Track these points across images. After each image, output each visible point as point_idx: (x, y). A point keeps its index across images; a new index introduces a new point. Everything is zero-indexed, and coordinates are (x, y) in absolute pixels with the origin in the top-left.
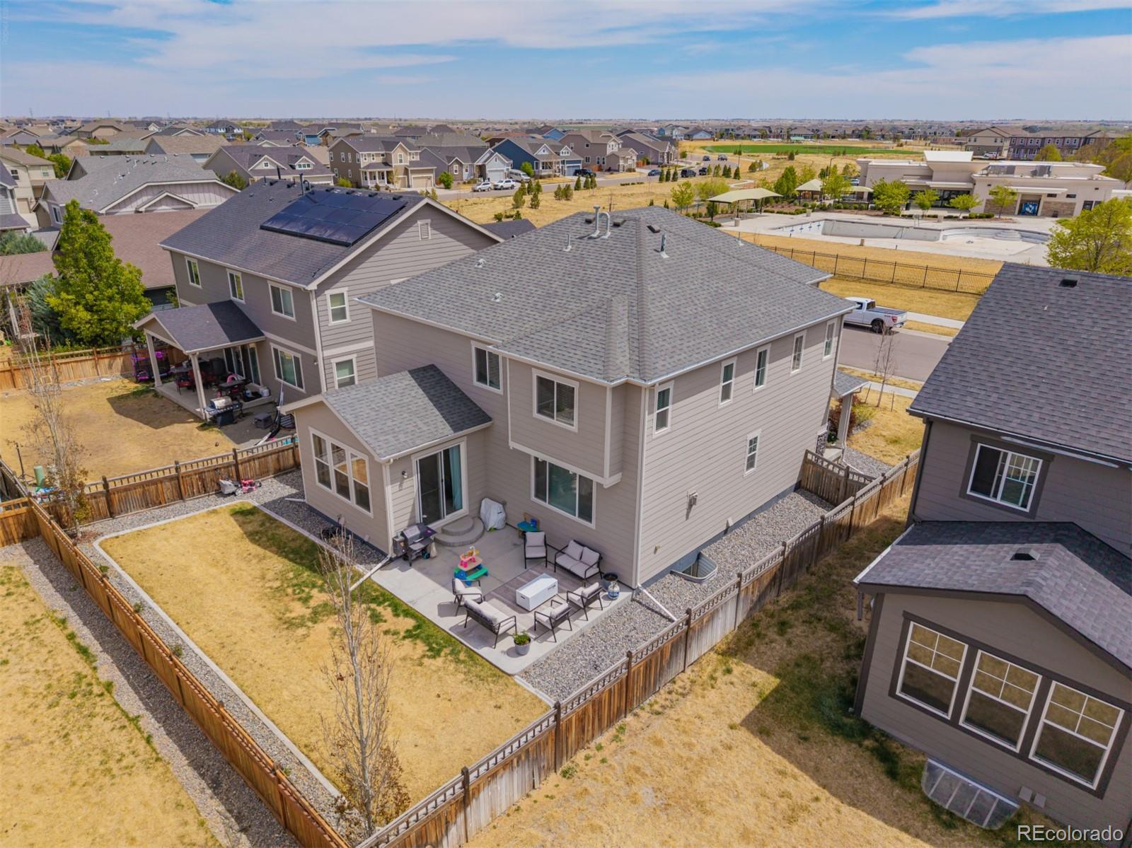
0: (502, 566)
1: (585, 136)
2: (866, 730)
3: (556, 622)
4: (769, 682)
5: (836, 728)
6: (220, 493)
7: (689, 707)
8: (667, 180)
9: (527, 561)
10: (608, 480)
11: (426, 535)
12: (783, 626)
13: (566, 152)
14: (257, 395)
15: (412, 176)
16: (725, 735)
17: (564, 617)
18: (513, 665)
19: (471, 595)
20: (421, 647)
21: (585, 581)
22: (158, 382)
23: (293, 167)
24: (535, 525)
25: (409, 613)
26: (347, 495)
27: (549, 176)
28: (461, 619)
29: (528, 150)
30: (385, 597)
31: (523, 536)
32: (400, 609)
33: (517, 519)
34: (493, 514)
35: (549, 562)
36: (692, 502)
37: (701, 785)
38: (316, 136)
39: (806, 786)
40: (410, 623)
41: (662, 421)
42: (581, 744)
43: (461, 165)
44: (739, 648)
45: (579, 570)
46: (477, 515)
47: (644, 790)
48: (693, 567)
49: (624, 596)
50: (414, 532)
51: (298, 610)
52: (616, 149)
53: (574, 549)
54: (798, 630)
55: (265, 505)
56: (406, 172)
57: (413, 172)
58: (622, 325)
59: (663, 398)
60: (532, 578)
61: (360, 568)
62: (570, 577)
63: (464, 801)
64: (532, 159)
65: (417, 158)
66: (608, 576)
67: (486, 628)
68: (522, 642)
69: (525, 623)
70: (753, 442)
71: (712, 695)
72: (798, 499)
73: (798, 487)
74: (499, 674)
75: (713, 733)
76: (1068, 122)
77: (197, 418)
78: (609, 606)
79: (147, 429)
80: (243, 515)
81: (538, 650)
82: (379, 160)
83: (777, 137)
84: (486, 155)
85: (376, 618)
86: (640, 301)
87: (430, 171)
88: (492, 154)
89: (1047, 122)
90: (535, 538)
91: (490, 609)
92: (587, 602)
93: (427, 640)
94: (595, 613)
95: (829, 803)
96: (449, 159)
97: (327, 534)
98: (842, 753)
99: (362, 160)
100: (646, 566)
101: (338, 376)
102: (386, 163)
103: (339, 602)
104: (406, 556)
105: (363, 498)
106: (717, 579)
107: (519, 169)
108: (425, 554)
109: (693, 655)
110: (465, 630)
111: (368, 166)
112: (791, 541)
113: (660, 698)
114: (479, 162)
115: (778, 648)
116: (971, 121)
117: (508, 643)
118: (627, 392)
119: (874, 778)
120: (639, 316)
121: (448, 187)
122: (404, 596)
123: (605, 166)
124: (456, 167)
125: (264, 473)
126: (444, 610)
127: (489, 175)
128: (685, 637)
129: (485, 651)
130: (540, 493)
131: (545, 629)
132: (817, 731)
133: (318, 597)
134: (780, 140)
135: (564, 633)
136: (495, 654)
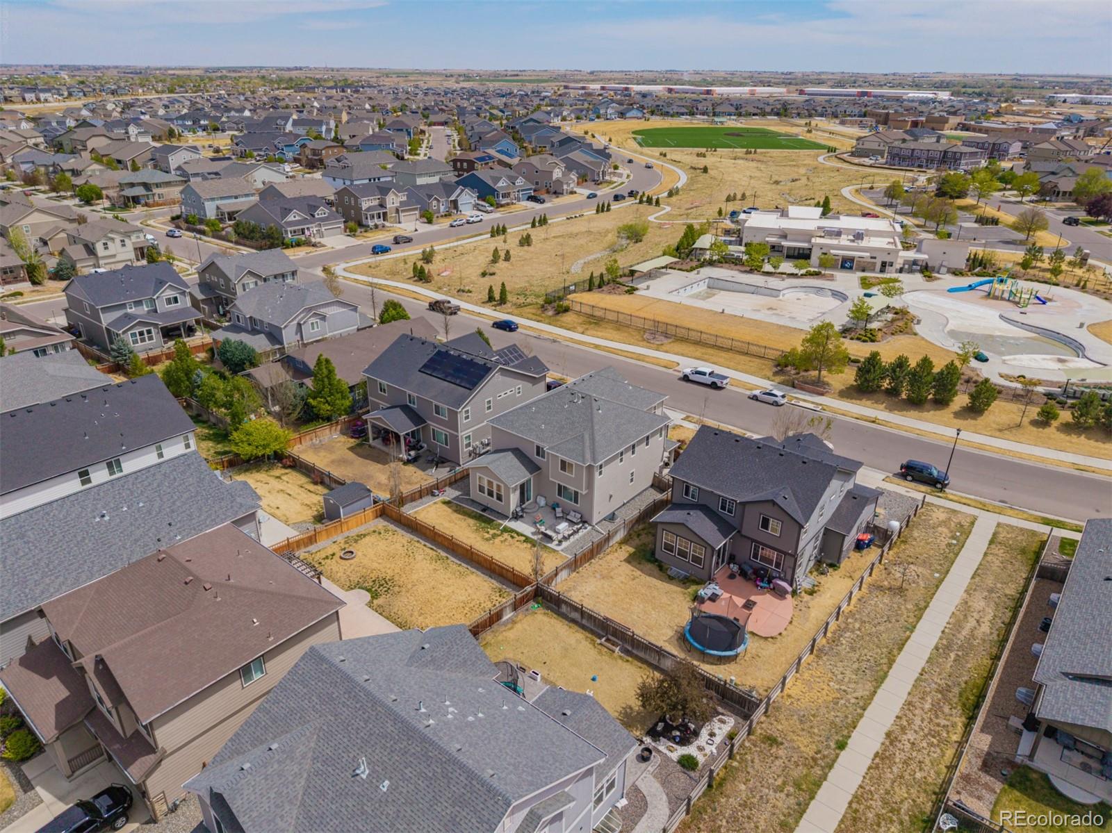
0: (549, 519)
1: (534, 163)
2: (656, 560)
3: (570, 536)
4: (632, 550)
5: (649, 561)
6: (433, 495)
7: (609, 557)
8: (603, 211)
9: (557, 518)
10: (584, 493)
11: (522, 510)
12: (639, 536)
13: (520, 182)
14: (422, 447)
15: (402, 214)
16: (619, 563)
17: (572, 534)
18: (558, 548)
19: (543, 529)
20: (529, 545)
21: (577, 524)
22: (371, 441)
23: (313, 216)
24: (558, 505)
25: (522, 535)
26: (492, 496)
27: (508, 204)
28: (540, 536)
29: (490, 183)
30: (512, 531)
31: (554, 509)
32: (518, 534)
33: (551, 503)
34: (542, 502)
35: (564, 518)
36: (611, 496)
37: (612, 574)
38: (292, 145)
39: (639, 573)
40: (524, 538)
41: (600, 473)
42: (581, 566)
43: (438, 201)
44: (624, 542)
45: (575, 520)
46: (536, 502)
47: (598, 575)
48: (612, 517)
49: (589, 528)
50: (518, 509)
51: (487, 536)
52: (560, 175)
53: (572, 513)
54: (643, 537)
55: (454, 499)
56: (397, 211)
57: (403, 211)
58: (587, 443)
59: (601, 467)
60: (559, 524)
61: (500, 522)
62: (572, 523)
63: (556, 575)
64: (493, 192)
65: (405, 198)
66: (584, 522)
67: (549, 538)
68: (560, 542)
69: (560, 537)
70: (632, 474)
71: (616, 554)
72: (652, 490)
73: (652, 486)
74: (554, 551)
75: (616, 563)
76: (984, 75)
77: (401, 460)
78: (585, 531)
79: (380, 466)
80: (447, 503)
81: (565, 544)
82: (376, 203)
83: (703, 114)
84: (458, 191)
85: (512, 537)
86: (593, 434)
87: (416, 209)
88: (462, 191)
89: (965, 76)
90: (558, 510)
91: (549, 532)
92: (578, 530)
93: (530, 542)
94: (581, 533)
95: (643, 576)
96: (430, 197)
97: (484, 510)
98: (650, 566)
99: (363, 204)
100: (596, 518)
101: (465, 442)
102: (382, 206)
103: (499, 532)
104: (516, 517)
105: (499, 498)
106: (618, 521)
107: (484, 200)
108: (522, 516)
109: (611, 544)
110: (541, 539)
111: (369, 209)
112: (642, 508)
113: (602, 555)
114: (452, 198)
115: (637, 541)
116: (894, 74)
117: (556, 542)
118: (590, 468)
119: (656, 570)
120: (593, 440)
121: (430, 222)
122: (519, 530)
123: (552, 190)
124: (435, 203)
125: (445, 486)
126: (533, 534)
127: (461, 207)
128: (608, 539)
129: (549, 545)
130: (560, 494)
131: (566, 538)
132: (643, 561)
133: (492, 532)
134: (706, 117)
135: (572, 539)
136: (553, 545)
